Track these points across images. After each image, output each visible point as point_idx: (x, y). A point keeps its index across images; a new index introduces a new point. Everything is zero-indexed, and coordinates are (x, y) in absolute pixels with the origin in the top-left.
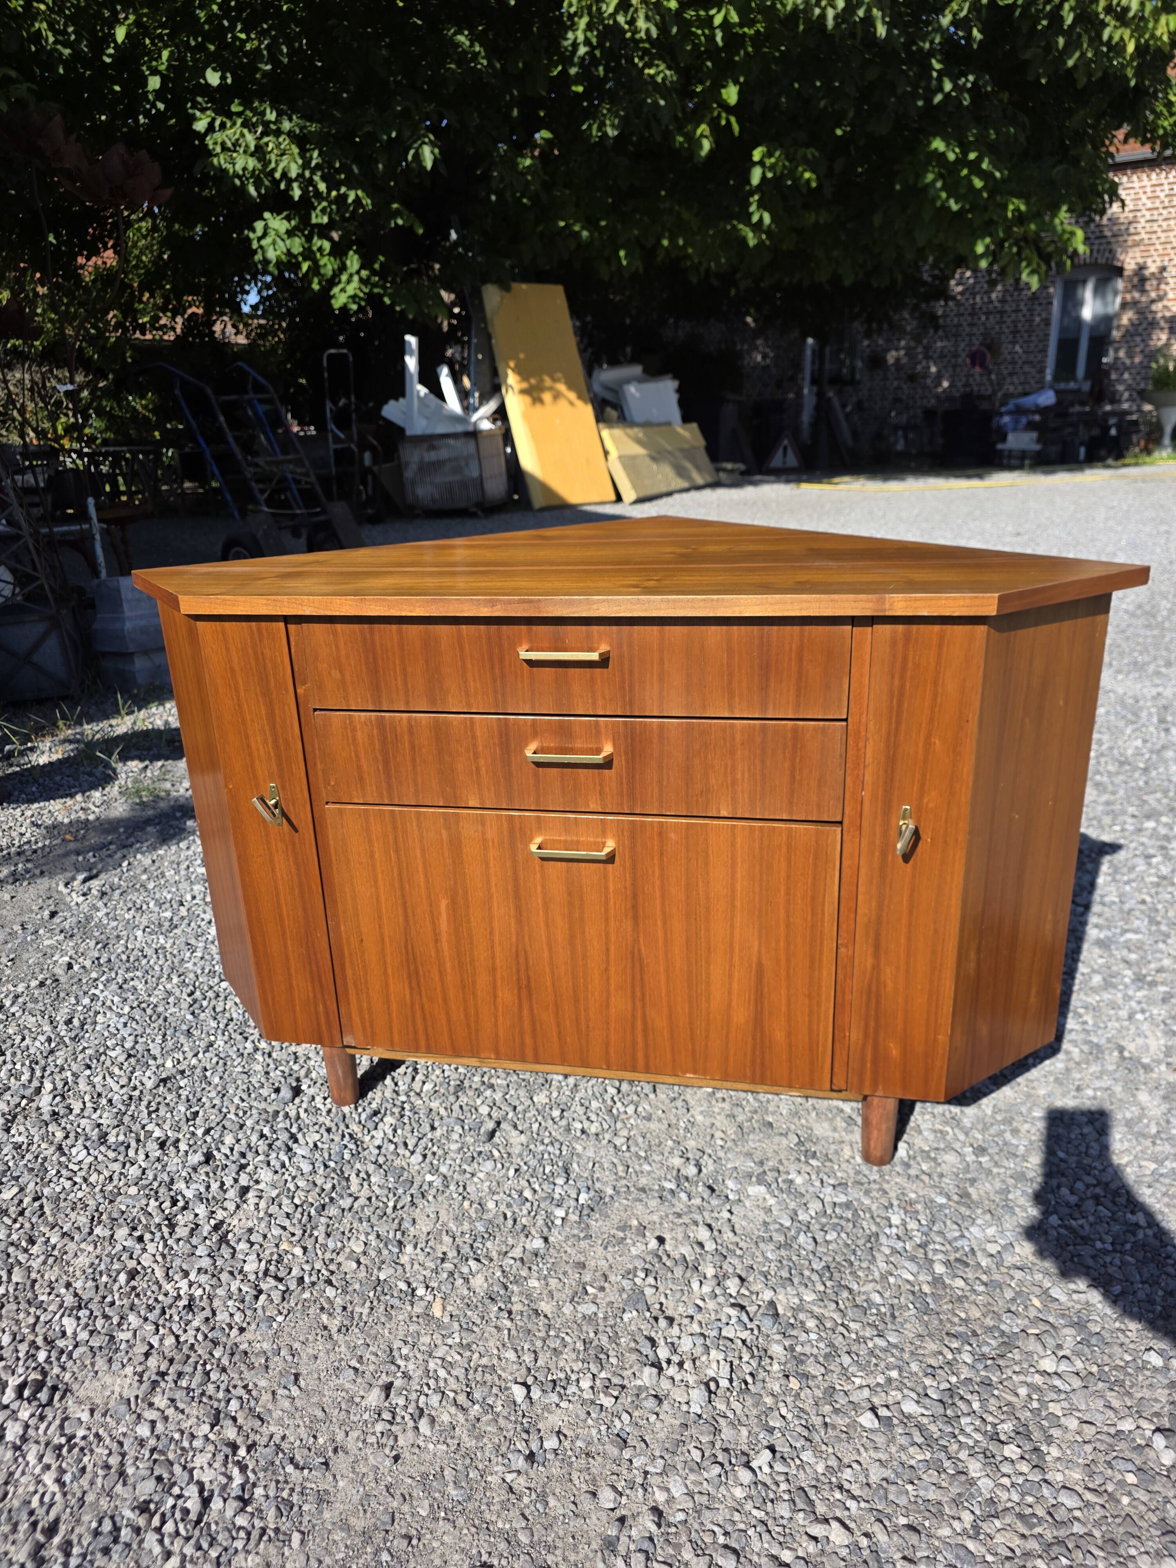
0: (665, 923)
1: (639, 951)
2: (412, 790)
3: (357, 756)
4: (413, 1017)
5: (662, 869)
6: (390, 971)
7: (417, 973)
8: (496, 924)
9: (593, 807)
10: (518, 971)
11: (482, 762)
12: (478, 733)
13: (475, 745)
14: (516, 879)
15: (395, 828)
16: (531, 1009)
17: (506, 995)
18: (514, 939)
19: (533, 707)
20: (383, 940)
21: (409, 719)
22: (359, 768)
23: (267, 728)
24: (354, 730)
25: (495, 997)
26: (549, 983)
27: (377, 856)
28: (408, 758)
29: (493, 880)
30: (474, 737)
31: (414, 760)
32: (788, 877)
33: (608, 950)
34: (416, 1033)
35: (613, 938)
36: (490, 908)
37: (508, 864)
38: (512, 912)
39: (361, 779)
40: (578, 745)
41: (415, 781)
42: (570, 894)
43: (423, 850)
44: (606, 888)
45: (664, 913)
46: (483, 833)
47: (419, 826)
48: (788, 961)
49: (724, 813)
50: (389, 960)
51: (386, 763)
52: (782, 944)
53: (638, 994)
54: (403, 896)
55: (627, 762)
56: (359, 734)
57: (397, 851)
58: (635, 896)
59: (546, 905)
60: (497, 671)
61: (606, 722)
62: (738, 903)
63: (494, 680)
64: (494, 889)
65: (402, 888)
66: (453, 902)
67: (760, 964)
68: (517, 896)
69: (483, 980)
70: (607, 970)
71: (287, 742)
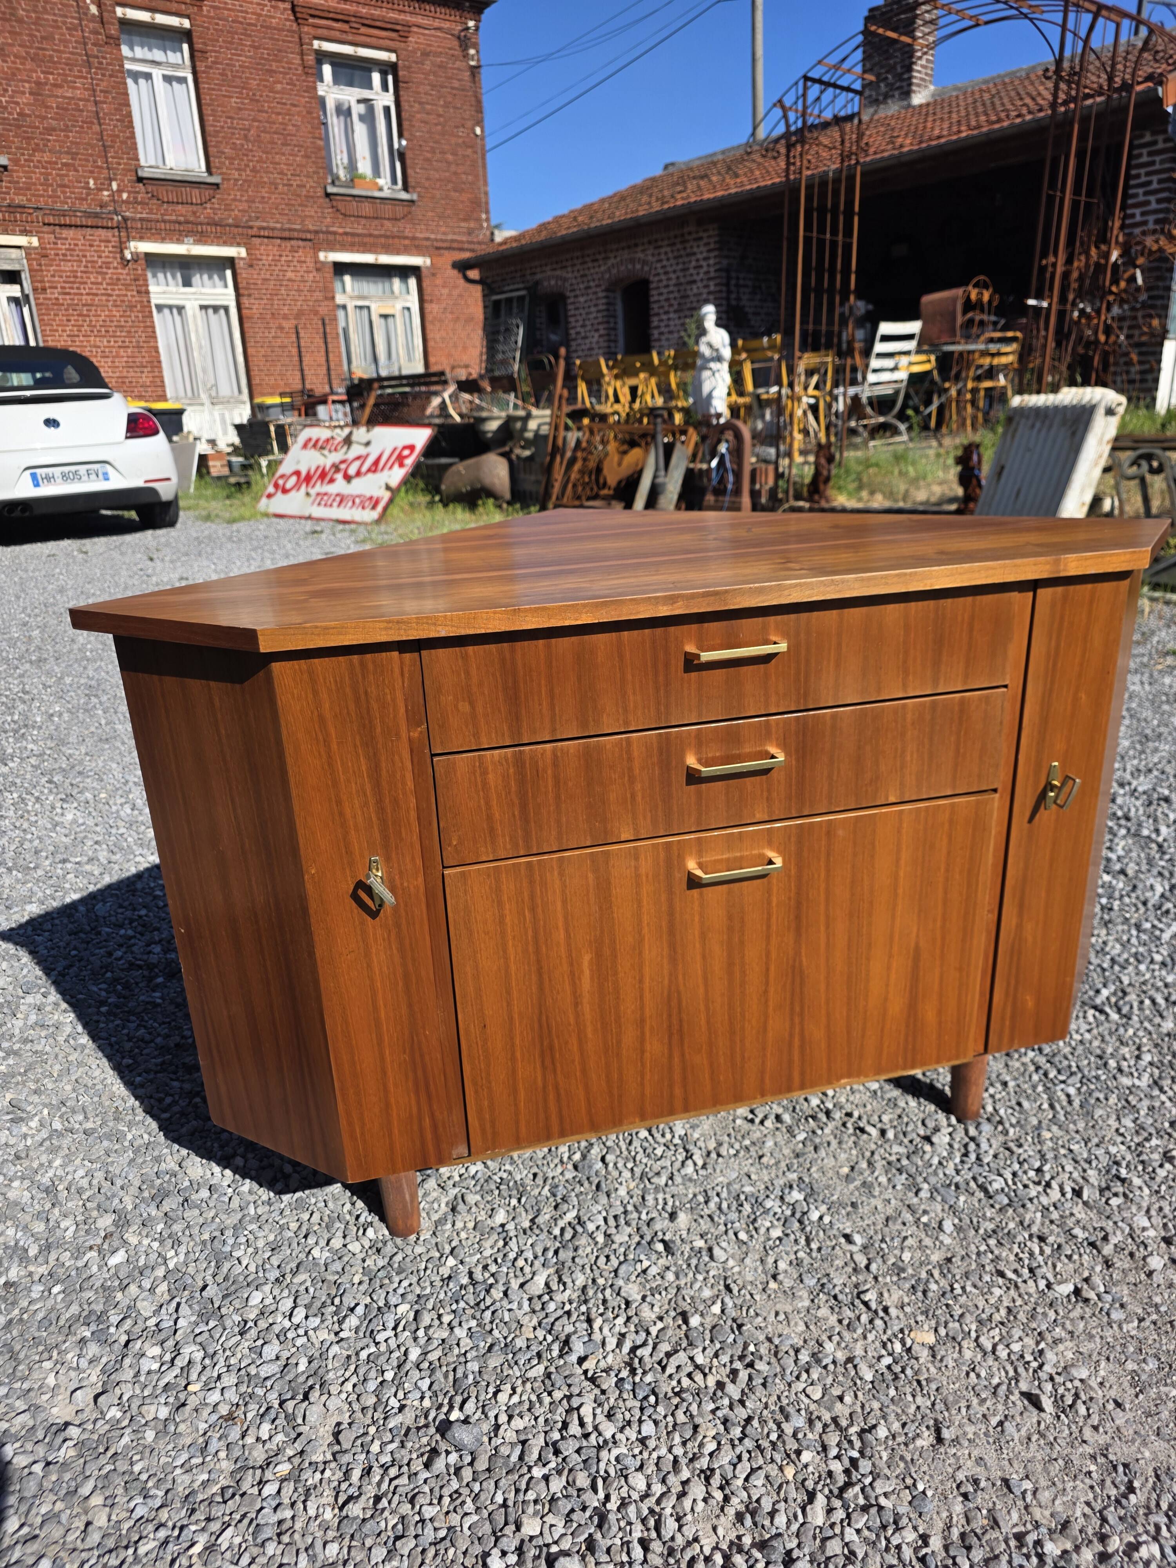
0: (827, 927)
1: (801, 962)
2: (554, 833)
3: (487, 803)
4: (545, 1101)
5: (828, 871)
6: (518, 1055)
7: (551, 1048)
8: (647, 970)
9: (759, 817)
10: (670, 1016)
11: (638, 786)
12: (636, 754)
13: (631, 769)
14: (671, 913)
15: (532, 882)
16: (683, 1055)
17: (655, 1047)
18: (666, 982)
19: (700, 715)
20: (511, 1019)
21: (555, 749)
22: (490, 818)
23: (368, 788)
24: (485, 773)
25: (643, 1052)
26: (703, 1022)
27: (508, 919)
28: (551, 795)
29: (645, 919)
30: (630, 759)
31: (558, 797)
32: (949, 853)
33: (768, 970)
34: (547, 1118)
35: (774, 955)
36: (640, 953)
37: (664, 897)
38: (666, 952)
39: (492, 830)
40: (747, 749)
41: (558, 822)
42: (730, 918)
43: (564, 902)
44: (769, 903)
45: (827, 917)
46: (637, 868)
47: (561, 874)
48: (943, 938)
49: (892, 799)
50: (517, 1041)
51: (524, 806)
52: (939, 924)
53: (797, 1009)
54: (538, 961)
55: (797, 760)
56: (491, 776)
57: (533, 909)
58: (799, 904)
59: (703, 936)
60: (661, 679)
61: (777, 722)
62: (900, 891)
63: (657, 690)
64: (646, 930)
65: (537, 951)
66: (599, 955)
67: (917, 948)
68: (671, 932)
69: (629, 1037)
70: (766, 992)
71: (395, 801)
